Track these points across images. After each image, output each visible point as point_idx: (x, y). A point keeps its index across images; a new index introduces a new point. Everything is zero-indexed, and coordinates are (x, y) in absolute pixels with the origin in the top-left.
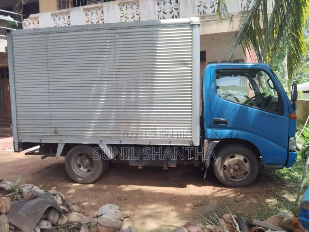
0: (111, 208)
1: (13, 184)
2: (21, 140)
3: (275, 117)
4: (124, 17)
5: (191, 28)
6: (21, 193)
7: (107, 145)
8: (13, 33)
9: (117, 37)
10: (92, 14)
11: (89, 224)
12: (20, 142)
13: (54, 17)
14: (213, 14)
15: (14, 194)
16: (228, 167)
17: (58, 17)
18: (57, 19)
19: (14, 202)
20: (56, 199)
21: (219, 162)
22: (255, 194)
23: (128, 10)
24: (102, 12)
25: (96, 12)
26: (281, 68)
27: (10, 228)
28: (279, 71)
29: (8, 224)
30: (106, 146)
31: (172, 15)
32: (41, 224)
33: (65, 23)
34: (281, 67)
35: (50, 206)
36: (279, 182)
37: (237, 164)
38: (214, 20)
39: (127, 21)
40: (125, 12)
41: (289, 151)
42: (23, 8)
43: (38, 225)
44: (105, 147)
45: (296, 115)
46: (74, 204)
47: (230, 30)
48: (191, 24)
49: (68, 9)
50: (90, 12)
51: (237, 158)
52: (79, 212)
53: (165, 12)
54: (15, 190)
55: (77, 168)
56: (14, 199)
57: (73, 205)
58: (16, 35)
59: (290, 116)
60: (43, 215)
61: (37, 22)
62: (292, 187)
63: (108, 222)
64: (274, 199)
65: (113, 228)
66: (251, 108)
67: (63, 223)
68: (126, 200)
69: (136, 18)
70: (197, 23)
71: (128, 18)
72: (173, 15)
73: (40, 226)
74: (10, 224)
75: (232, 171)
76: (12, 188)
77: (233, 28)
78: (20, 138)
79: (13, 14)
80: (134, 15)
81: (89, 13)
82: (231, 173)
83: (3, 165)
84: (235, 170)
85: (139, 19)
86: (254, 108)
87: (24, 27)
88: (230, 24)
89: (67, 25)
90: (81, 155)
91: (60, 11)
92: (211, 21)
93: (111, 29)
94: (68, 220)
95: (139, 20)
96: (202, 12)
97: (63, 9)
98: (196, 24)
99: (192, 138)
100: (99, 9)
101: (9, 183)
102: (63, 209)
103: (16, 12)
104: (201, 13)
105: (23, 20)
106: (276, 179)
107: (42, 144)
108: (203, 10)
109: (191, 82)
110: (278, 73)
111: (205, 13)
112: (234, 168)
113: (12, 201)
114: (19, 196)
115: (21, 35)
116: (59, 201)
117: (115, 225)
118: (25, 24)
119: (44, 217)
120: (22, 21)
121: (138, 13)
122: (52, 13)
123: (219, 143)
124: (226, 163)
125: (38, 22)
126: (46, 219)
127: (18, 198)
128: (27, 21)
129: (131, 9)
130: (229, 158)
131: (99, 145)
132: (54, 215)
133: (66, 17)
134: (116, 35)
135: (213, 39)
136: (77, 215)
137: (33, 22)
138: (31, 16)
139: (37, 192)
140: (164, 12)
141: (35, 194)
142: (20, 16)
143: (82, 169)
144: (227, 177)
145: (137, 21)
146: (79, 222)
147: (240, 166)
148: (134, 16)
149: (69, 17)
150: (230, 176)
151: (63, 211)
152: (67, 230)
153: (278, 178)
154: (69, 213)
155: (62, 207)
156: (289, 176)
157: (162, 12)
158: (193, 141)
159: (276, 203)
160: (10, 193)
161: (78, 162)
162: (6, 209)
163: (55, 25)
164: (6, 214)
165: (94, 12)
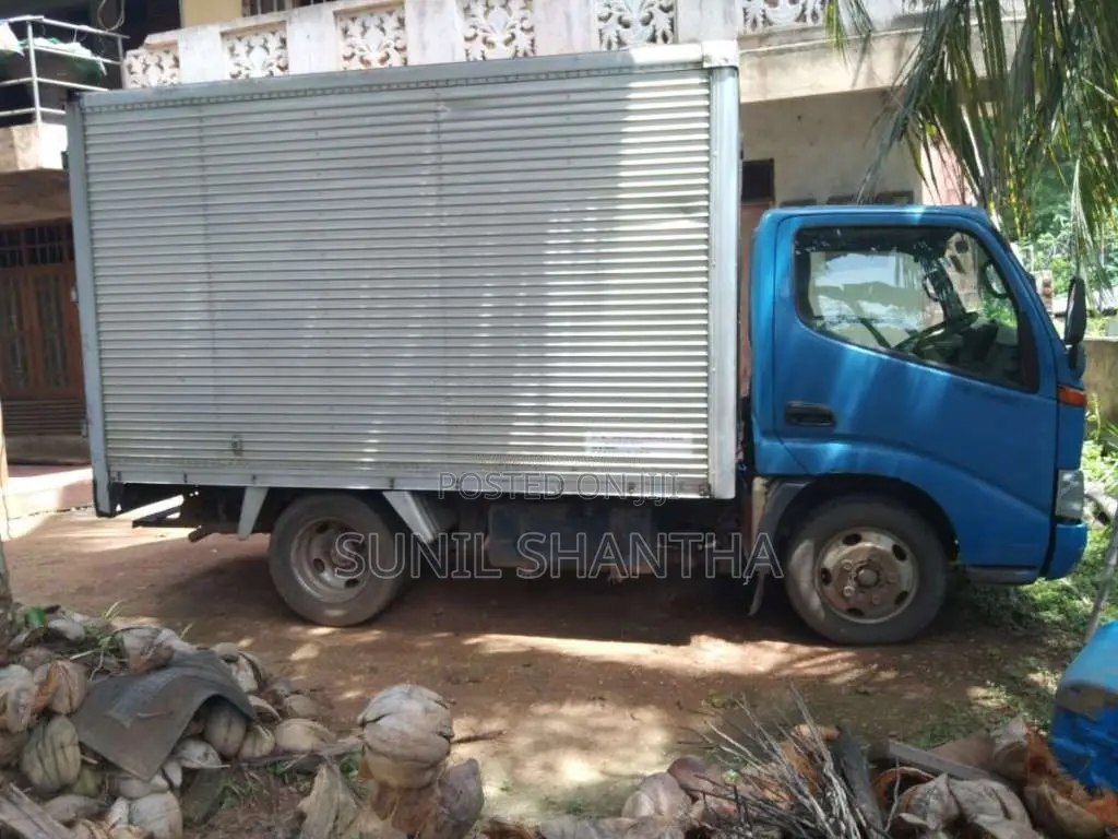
0: (409, 696)
1: (92, 622)
2: (119, 474)
3: (1007, 400)
4: (479, 39)
5: (705, 81)
6: (118, 650)
7: (414, 493)
8: (86, 101)
9: (443, 116)
10: (365, 29)
11: (345, 759)
12: (117, 481)
13: (229, 44)
14: (800, 25)
15: (95, 654)
16: (835, 577)
17: (244, 42)
18: (241, 48)
19: (95, 678)
20: (234, 673)
21: (804, 555)
22: (929, 671)
23: (492, 14)
24: (401, 22)
25: (377, 22)
26: (1065, 222)
27: (84, 763)
28: (1056, 232)
29: (77, 749)
30: (409, 498)
31: (648, 31)
32: (184, 753)
33: (271, 65)
34: (1065, 219)
35: (211, 693)
36: (1021, 630)
37: (868, 565)
38: (800, 49)
39: (491, 54)
40: (481, 20)
41: (1056, 520)
42: (123, 13)
43: (174, 754)
44: (405, 501)
45: (1082, 393)
46: (297, 692)
47: (861, 85)
48: (706, 65)
49: (282, 13)
50: (358, 22)
51: (869, 545)
52: (314, 720)
53: (624, 18)
54: (98, 641)
55: (309, 574)
56: (96, 669)
57: (292, 697)
58: (97, 110)
59: (1061, 396)
60: (190, 723)
61: (172, 62)
62: (1065, 649)
63: (398, 741)
64: (995, 687)
65: (415, 759)
66: (921, 367)
67: (258, 754)
68: (475, 681)
69: (522, 42)
70: (726, 60)
71: (490, 44)
72: (655, 31)
73: (181, 758)
74: (83, 747)
75: (853, 589)
76: (88, 633)
77: (871, 74)
78: (115, 468)
79: (91, 34)
80: (512, 30)
81: (355, 28)
82: (847, 595)
83: (62, 561)
84: (861, 586)
85: (532, 45)
86: (931, 366)
87: (127, 79)
88: (861, 60)
89: (277, 72)
90: (323, 528)
91: (251, 21)
92: (791, 50)
93: (423, 85)
94: (276, 744)
95: (533, 51)
96: (760, 19)
97: (264, 12)
98: (724, 64)
99: (707, 470)
100: (390, 13)
101: (78, 617)
102: (258, 708)
103: (99, 28)
104: (755, 22)
105: (125, 56)
106: (1011, 621)
107: (192, 488)
108: (764, 11)
109: (706, 274)
110: (1052, 241)
111: (771, 24)
112: (856, 579)
113: (88, 674)
114: (113, 661)
115: (113, 108)
116: (245, 680)
117: (423, 751)
118: (130, 67)
119: (195, 728)
120: (121, 58)
121: (526, 24)
122: (226, 28)
123: (804, 489)
124: (831, 559)
125: (176, 60)
126: (202, 737)
127: (106, 668)
128: (136, 57)
129: (504, 12)
130: (840, 542)
131: (385, 494)
132: (229, 725)
133: (274, 42)
134: (441, 106)
135: (799, 118)
136: (308, 730)
137: (157, 61)
138: (152, 39)
139: (169, 648)
140: (620, 21)
141: (165, 654)
142: (114, 40)
143: (326, 575)
144: (834, 609)
145: (525, 54)
146: (312, 751)
147: (878, 573)
148: (513, 36)
149: (284, 41)
150: (844, 607)
151: (259, 714)
152: (271, 777)
153: (1018, 617)
154: (280, 723)
155: (255, 701)
156: (1061, 611)
157: (613, 20)
158: (710, 481)
159: (1003, 701)
160: (81, 651)
161: (316, 553)
162: (71, 699)
163: (235, 70)
164: (69, 715)
165: (372, 22)
